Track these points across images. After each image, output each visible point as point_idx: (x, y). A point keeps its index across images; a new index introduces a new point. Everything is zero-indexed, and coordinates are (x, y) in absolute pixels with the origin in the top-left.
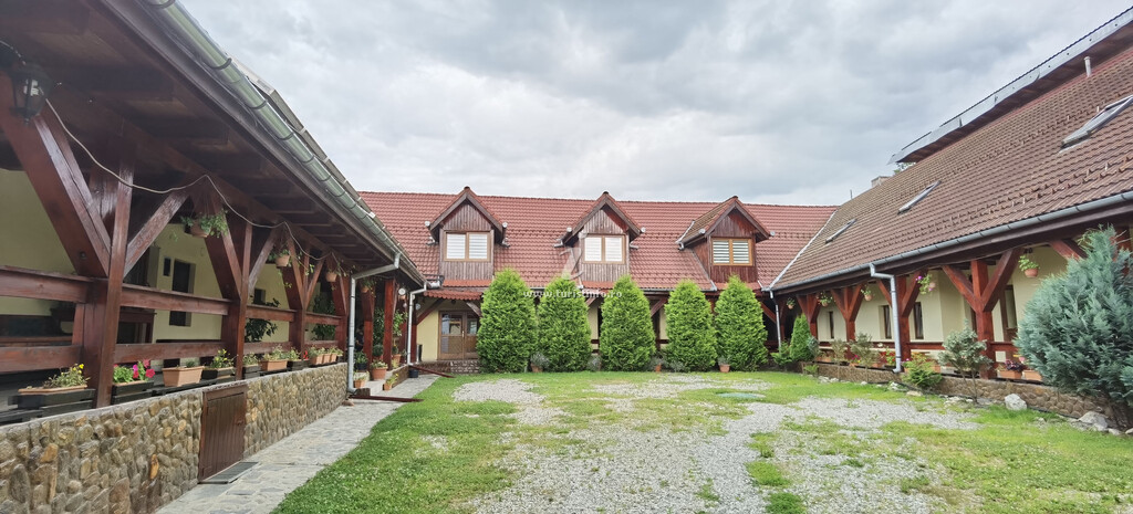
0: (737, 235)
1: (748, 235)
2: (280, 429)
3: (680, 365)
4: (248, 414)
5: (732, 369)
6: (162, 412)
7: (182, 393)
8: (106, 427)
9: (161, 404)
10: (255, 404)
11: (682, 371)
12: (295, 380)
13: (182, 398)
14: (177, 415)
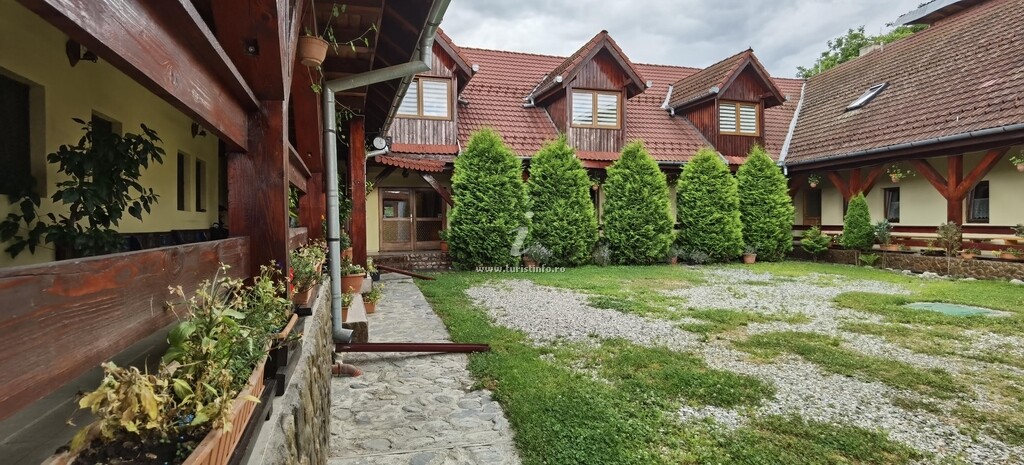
0: (746, 98)
1: (756, 99)
3: (704, 257)
5: (758, 260)
11: (704, 263)
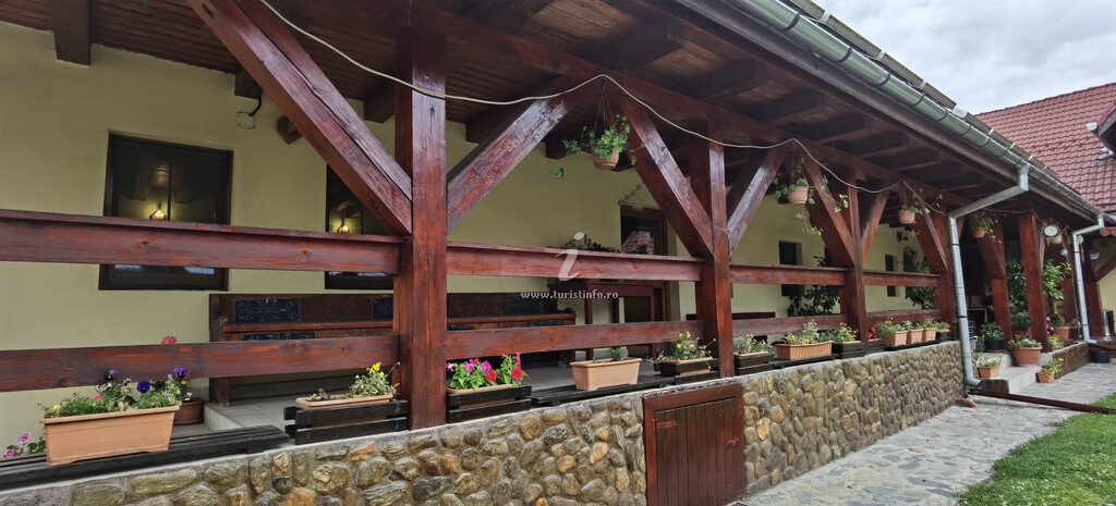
2: (825, 448)
4: (749, 430)
6: (550, 432)
7: (596, 401)
8: (422, 460)
9: (546, 421)
10: (763, 412)
12: (848, 372)
13: (595, 409)
14: (585, 437)
